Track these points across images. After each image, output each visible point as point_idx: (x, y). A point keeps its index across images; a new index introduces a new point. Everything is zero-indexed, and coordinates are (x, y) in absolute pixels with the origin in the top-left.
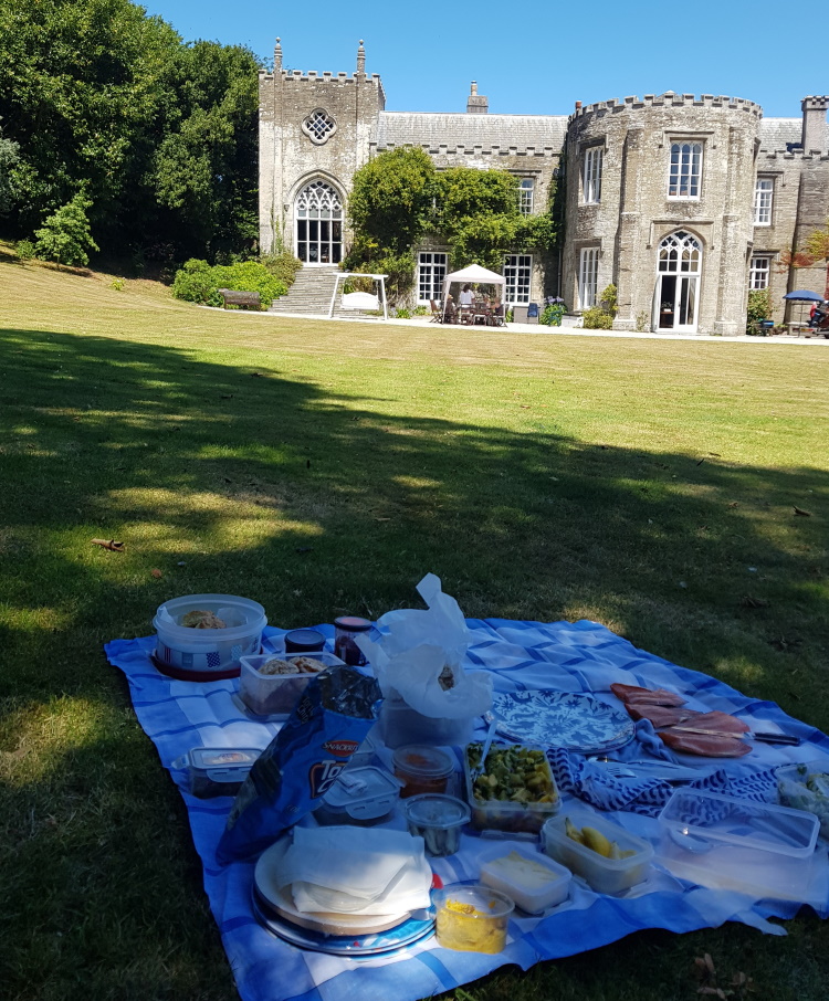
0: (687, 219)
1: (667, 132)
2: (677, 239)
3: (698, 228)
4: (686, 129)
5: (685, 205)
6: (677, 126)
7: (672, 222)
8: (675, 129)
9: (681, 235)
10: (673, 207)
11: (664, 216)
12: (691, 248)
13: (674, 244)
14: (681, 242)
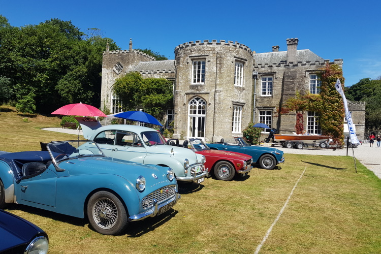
0: (198, 92)
1: (190, 57)
2: (196, 101)
3: (203, 96)
4: (197, 55)
5: (197, 86)
6: (194, 54)
7: (192, 93)
8: (193, 55)
9: (198, 99)
10: (192, 87)
11: (189, 91)
12: (202, 105)
13: (195, 103)
14: (197, 102)
